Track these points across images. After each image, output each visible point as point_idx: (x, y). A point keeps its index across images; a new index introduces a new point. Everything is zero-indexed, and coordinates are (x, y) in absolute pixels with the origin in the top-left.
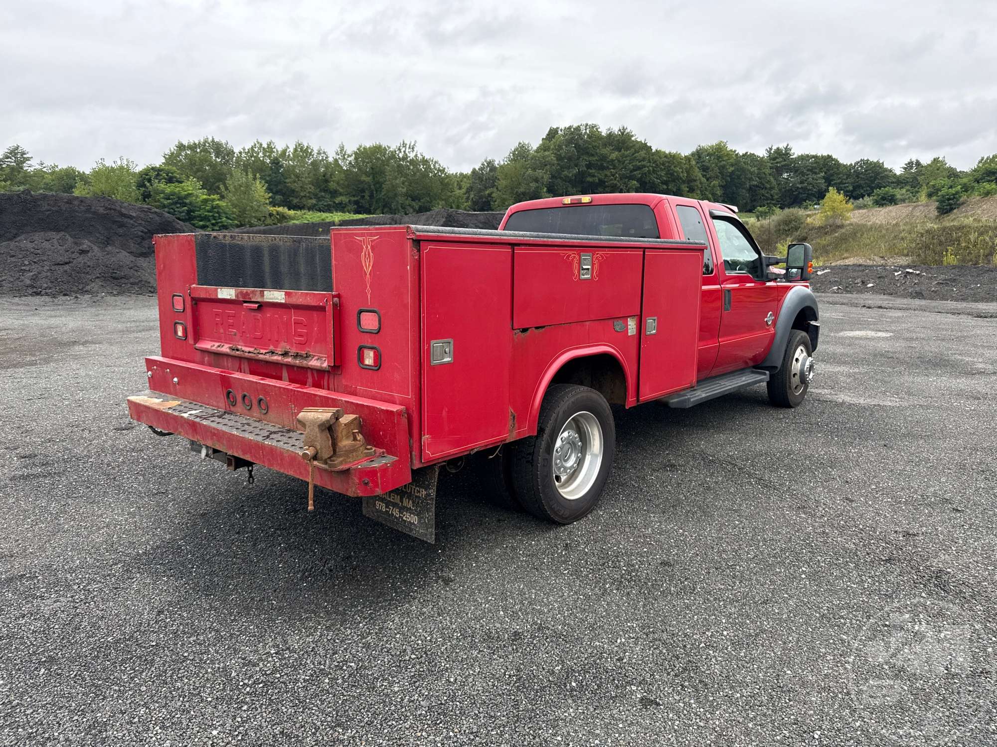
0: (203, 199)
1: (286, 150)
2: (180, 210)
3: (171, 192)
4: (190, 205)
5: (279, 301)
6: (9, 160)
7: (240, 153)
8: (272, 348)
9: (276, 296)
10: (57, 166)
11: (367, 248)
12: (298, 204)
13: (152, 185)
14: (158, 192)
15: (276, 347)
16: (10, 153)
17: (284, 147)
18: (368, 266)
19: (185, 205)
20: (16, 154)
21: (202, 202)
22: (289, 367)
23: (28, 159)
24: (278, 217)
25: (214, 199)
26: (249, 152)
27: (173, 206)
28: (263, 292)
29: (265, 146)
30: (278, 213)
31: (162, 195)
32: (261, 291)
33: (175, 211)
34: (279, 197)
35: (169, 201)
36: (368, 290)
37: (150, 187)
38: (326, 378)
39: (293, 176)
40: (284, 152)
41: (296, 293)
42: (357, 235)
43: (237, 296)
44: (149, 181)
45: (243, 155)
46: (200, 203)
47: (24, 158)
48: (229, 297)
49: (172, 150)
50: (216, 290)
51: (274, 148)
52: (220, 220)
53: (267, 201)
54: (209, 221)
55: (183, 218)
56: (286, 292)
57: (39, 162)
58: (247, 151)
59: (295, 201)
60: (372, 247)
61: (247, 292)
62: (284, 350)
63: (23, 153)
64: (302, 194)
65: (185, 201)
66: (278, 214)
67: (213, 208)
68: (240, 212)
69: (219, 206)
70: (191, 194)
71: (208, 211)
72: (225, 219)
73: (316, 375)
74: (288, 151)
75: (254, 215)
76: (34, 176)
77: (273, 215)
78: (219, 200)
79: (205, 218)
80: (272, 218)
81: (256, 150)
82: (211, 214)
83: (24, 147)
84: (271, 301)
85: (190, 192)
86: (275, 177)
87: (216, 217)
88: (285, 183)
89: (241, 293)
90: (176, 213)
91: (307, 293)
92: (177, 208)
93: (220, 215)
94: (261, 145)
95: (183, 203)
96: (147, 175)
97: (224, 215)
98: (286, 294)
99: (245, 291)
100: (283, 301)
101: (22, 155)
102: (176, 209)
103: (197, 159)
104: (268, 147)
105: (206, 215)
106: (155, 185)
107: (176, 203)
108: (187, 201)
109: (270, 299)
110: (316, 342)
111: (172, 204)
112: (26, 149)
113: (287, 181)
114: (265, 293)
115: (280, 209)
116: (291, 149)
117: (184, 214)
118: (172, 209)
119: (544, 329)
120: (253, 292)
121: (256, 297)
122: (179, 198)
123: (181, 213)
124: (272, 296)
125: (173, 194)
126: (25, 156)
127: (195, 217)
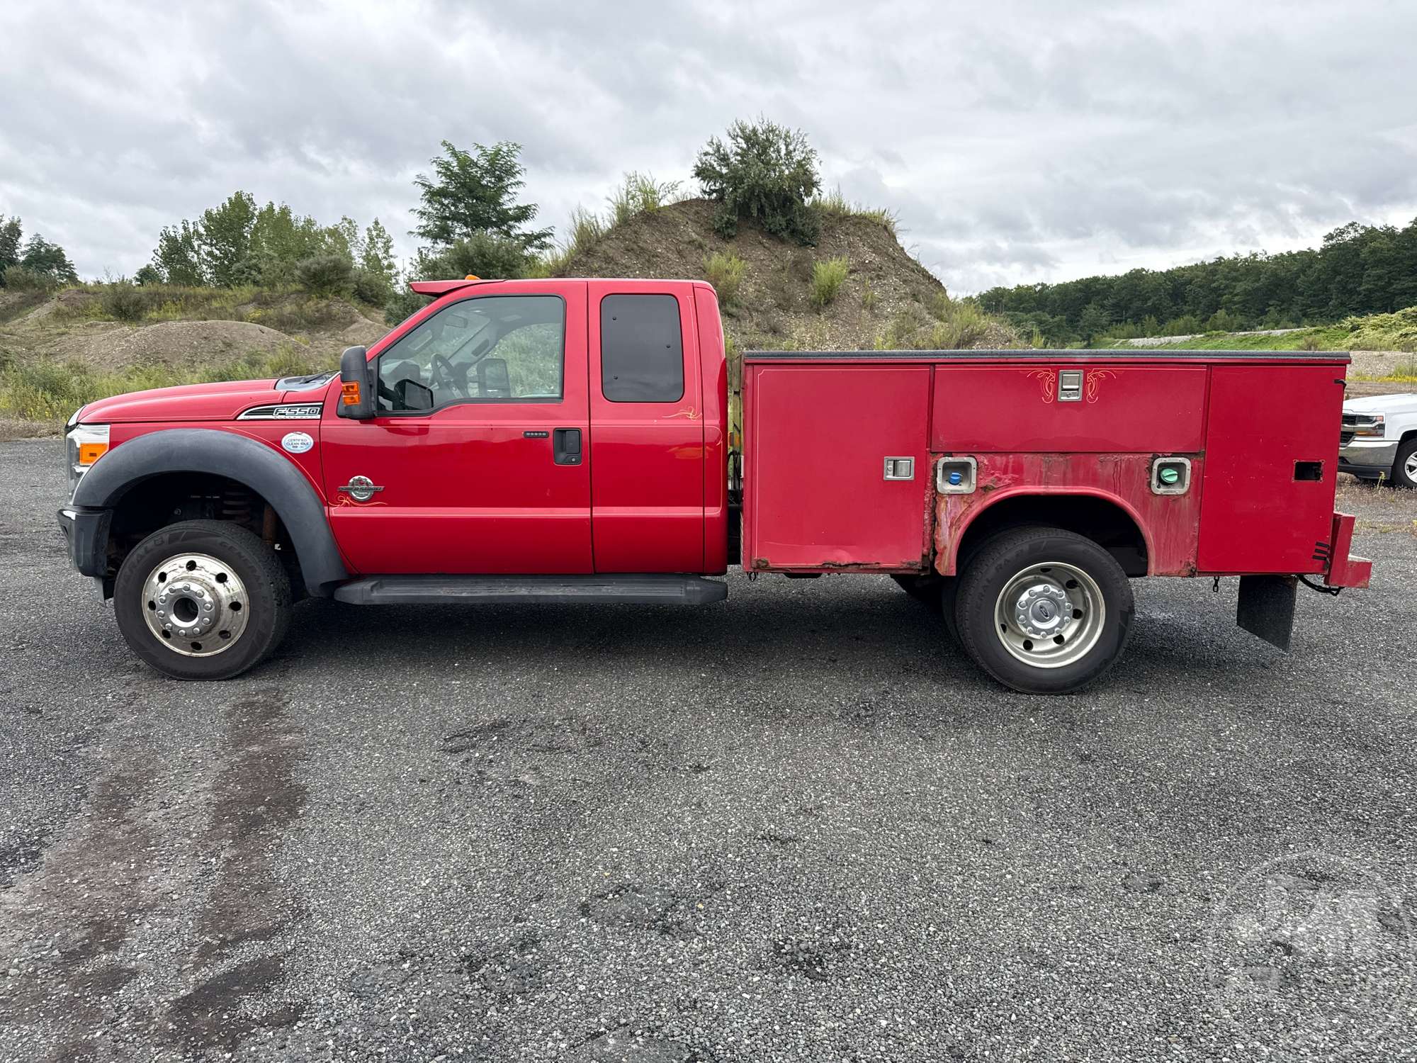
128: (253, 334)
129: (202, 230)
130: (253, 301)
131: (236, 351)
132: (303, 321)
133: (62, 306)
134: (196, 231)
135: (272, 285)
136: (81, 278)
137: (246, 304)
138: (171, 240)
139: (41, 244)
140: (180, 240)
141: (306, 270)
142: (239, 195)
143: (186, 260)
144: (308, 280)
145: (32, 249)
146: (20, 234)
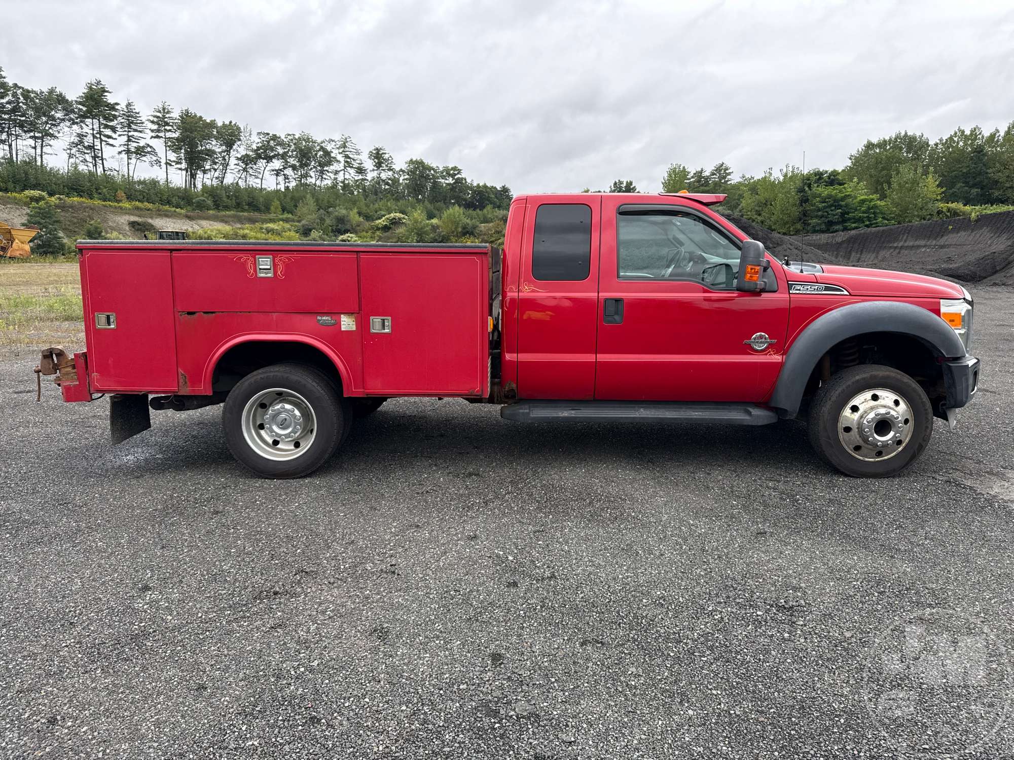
0: (860, 200)
1: (995, 134)
2: (834, 213)
3: (828, 195)
4: (845, 207)
6: (715, 176)
7: (936, 145)
10: (753, 178)
12: (1000, 197)
13: (811, 190)
14: (815, 196)
16: (716, 170)
17: (993, 130)
19: (840, 207)
20: (720, 170)
21: (859, 203)
23: (729, 174)
24: (949, 214)
25: (873, 199)
26: (946, 143)
27: (827, 210)
29: (968, 132)
30: (949, 210)
31: (818, 199)
33: (828, 214)
34: (976, 190)
35: (823, 204)
37: (809, 192)
39: (998, 165)
40: (992, 136)
44: (809, 186)
45: (940, 146)
46: (857, 204)
47: (726, 173)
49: (860, 150)
51: (980, 134)
52: (874, 221)
53: (939, 198)
54: (864, 222)
55: (836, 220)
57: (741, 176)
58: (944, 141)
59: (997, 193)
63: (726, 169)
64: (1007, 185)
65: (841, 203)
66: (948, 212)
67: (869, 208)
68: (900, 211)
69: (877, 207)
70: (849, 195)
71: (864, 212)
72: (880, 219)
74: (998, 135)
75: (916, 213)
76: (731, 189)
77: (942, 212)
78: (878, 200)
79: (860, 220)
80: (941, 216)
81: (956, 139)
82: (865, 215)
83: (728, 163)
85: (848, 193)
86: (974, 168)
87: (871, 218)
88: (987, 173)
90: (829, 216)
92: (832, 211)
93: (875, 216)
94: (963, 132)
95: (839, 205)
96: (809, 180)
97: (880, 216)
101: (725, 171)
102: (830, 212)
103: (884, 157)
104: (971, 134)
105: (860, 217)
106: (814, 189)
107: (832, 206)
108: (843, 203)
111: (825, 207)
112: (729, 165)
113: (989, 171)
115: (953, 205)
116: (1002, 133)
117: (837, 217)
118: (827, 212)
119: (214, 314)
122: (835, 201)
123: (834, 215)
125: (829, 196)
126: (727, 172)
127: (849, 219)
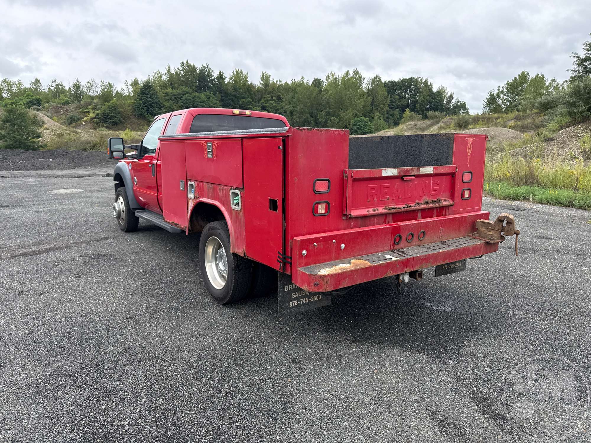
5: (430, 173)
8: (417, 201)
9: (429, 170)
11: (470, 143)
15: (420, 200)
18: (469, 151)
22: (423, 210)
28: (419, 168)
32: (417, 168)
36: (468, 163)
38: (444, 210)
41: (440, 167)
42: (466, 137)
43: (399, 173)
48: (392, 175)
50: (381, 171)
56: (434, 167)
60: (472, 143)
61: (407, 170)
62: (425, 201)
73: (439, 210)
84: (424, 173)
89: (403, 171)
91: (446, 167)
98: (434, 168)
99: (406, 169)
100: (432, 173)
109: (425, 172)
110: (443, 192)
114: (421, 169)
120: (412, 169)
121: (414, 172)
124: (425, 170)
128: (504, 133)
129: (505, 90)
130: (514, 119)
131: (495, 140)
132: (533, 126)
133: (442, 125)
134: (502, 91)
135: (524, 111)
136: (470, 113)
137: (511, 120)
138: (492, 95)
139: (458, 101)
140: (495, 95)
141: (540, 103)
142: (524, 73)
143: (496, 103)
144: (541, 107)
145: (455, 103)
146: (453, 98)
